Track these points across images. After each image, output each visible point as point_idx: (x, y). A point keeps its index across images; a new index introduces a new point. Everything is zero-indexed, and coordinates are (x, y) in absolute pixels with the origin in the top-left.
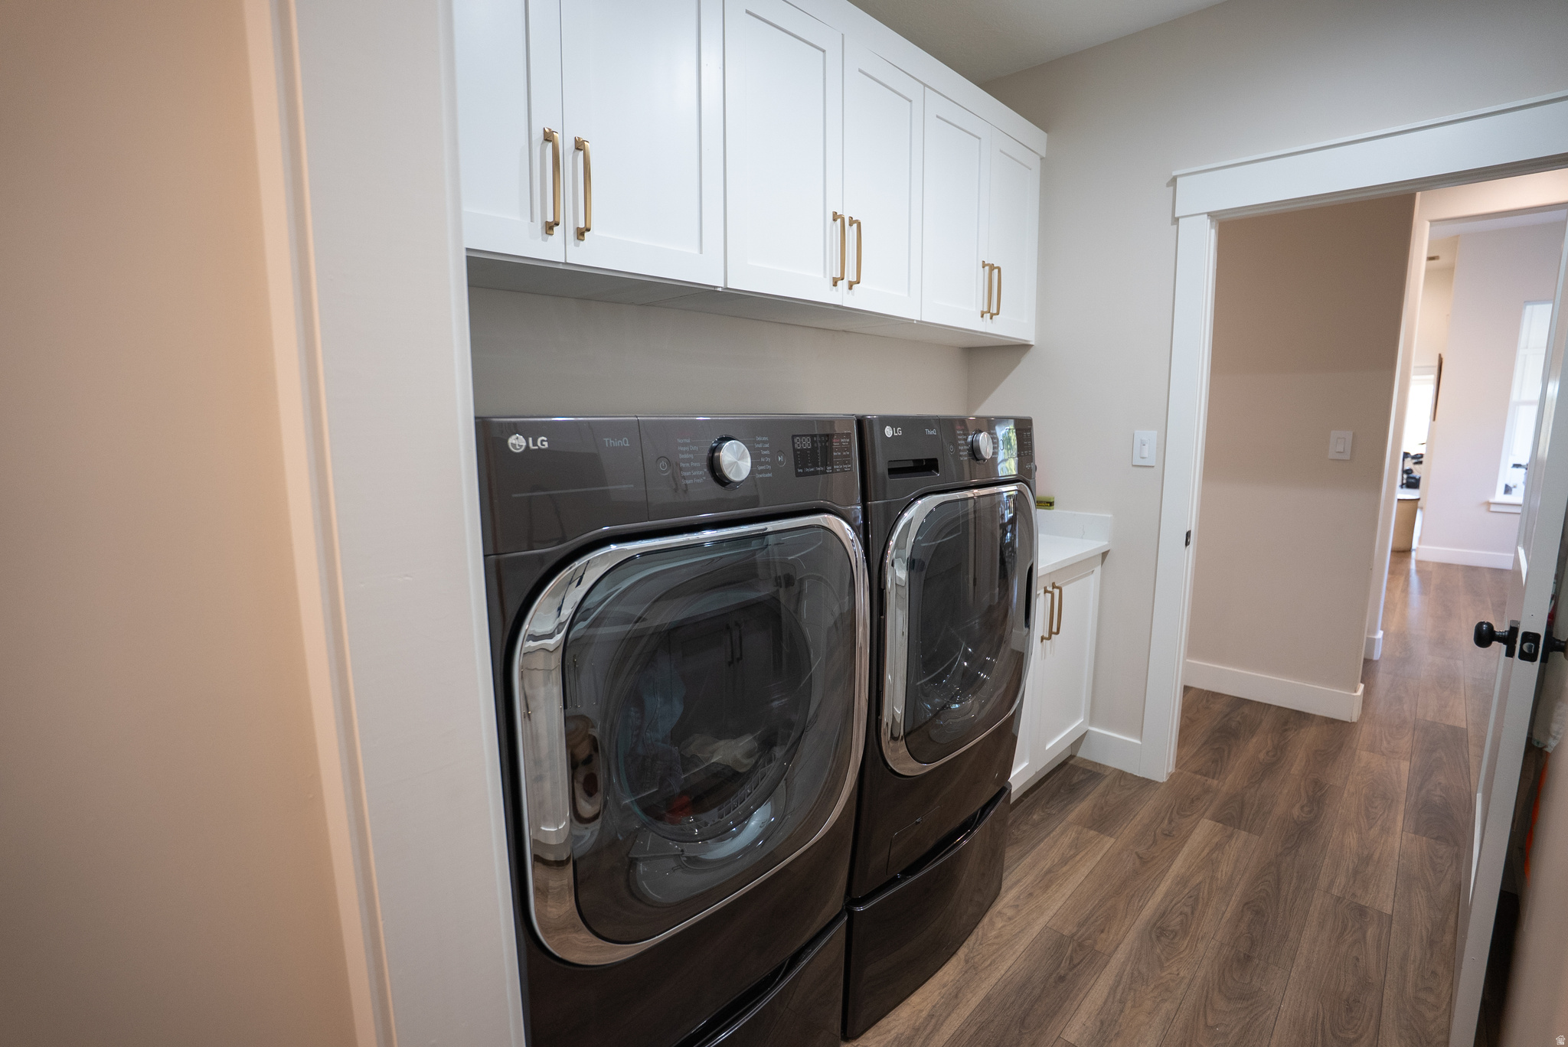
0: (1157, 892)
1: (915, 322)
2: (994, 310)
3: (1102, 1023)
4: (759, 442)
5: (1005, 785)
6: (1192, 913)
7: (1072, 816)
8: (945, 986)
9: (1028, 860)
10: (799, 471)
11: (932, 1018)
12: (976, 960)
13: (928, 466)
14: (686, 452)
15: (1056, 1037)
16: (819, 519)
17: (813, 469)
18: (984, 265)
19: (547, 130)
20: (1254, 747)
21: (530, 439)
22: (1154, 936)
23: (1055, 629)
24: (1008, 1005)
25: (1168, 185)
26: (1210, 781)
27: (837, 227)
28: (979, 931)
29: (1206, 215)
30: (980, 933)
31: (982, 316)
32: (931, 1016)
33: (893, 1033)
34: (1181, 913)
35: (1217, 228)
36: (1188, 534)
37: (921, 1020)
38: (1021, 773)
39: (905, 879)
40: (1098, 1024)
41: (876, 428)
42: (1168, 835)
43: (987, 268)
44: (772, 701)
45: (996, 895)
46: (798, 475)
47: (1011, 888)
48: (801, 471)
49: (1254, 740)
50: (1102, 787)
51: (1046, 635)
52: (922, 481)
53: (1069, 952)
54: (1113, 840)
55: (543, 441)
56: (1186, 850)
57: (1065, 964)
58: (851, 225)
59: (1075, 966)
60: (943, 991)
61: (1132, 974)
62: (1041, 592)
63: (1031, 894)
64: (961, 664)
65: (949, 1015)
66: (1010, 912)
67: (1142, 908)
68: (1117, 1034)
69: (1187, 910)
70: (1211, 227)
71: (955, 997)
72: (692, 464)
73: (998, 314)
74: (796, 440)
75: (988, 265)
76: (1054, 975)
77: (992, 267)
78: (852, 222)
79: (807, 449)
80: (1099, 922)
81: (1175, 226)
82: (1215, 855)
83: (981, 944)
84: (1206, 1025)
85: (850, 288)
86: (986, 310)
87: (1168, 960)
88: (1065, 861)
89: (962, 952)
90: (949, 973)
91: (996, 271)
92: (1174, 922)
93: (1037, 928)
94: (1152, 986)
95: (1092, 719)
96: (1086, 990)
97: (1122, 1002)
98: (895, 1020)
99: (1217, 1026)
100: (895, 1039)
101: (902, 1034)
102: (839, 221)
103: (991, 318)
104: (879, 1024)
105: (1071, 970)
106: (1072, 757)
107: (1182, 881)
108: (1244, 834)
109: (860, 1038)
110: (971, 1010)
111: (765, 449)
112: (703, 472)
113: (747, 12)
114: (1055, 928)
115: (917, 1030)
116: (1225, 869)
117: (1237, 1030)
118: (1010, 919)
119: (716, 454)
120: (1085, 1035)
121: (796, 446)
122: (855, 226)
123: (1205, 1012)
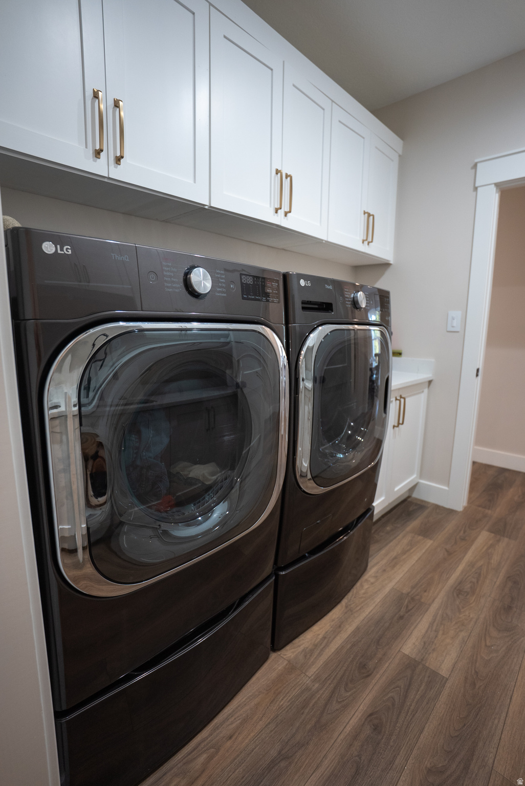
0: (457, 570)
1: (324, 242)
2: (370, 239)
3: (425, 643)
4: (218, 273)
5: (371, 507)
6: (477, 582)
7: (408, 529)
8: (333, 620)
9: (383, 552)
10: (244, 296)
11: (325, 639)
12: (352, 606)
13: (326, 307)
14: (168, 271)
15: (397, 651)
16: (258, 327)
17: (253, 297)
18: (365, 213)
19: (96, 90)
20: (511, 494)
21: (58, 246)
22: (455, 595)
23: (401, 422)
24: (370, 632)
25: (472, 168)
26: (487, 511)
27: (278, 177)
28: (354, 590)
29: (493, 185)
30: (355, 592)
31: (363, 243)
32: (324, 638)
33: (302, 648)
34: (471, 582)
35: (500, 193)
36: (478, 370)
37: (318, 640)
38: (380, 503)
39: (309, 557)
40: (423, 644)
41: (294, 281)
42: (463, 539)
43: (366, 215)
44: (225, 436)
45: (365, 570)
46: (244, 298)
47: (373, 566)
48: (246, 296)
49: (512, 490)
50: (426, 512)
51: (396, 425)
52: (323, 315)
53: (406, 603)
54: (431, 542)
55: (67, 249)
56: (473, 548)
57: (403, 610)
58: (286, 178)
59: (409, 611)
60: (332, 623)
61: (443, 615)
62: (393, 399)
63: (384, 570)
64: (347, 432)
65: (335, 637)
66: (372, 580)
67: (448, 579)
68: (434, 650)
69: (474, 580)
70: (496, 192)
71: (339, 627)
72: (172, 279)
73: (372, 242)
74: (243, 277)
75: (367, 213)
76: (397, 615)
77: (369, 215)
78: (287, 176)
79: (250, 284)
80: (423, 586)
81: (475, 193)
82: (490, 551)
83: (355, 597)
84: (486, 645)
85: (286, 215)
86: (365, 239)
87: (463, 608)
88: (404, 552)
89: (344, 602)
90: (336, 613)
91: (371, 217)
92: (467, 587)
93: (387, 589)
94: (454, 623)
95: (421, 476)
96: (415, 624)
97: (437, 631)
98: (303, 640)
99: (492, 646)
100: (303, 651)
101: (307, 648)
102: (279, 174)
103: (368, 244)
104: (294, 642)
105: (407, 612)
106: (409, 497)
107: (472, 564)
108: (506, 540)
109: (282, 650)
110: (348, 635)
111: (222, 279)
112: (180, 285)
113: (225, 37)
114: (398, 589)
115: (316, 646)
116: (495, 559)
117: (504, 648)
118: (372, 584)
119: (188, 276)
120: (415, 650)
121: (243, 281)
122: (289, 178)
123: (485, 638)
